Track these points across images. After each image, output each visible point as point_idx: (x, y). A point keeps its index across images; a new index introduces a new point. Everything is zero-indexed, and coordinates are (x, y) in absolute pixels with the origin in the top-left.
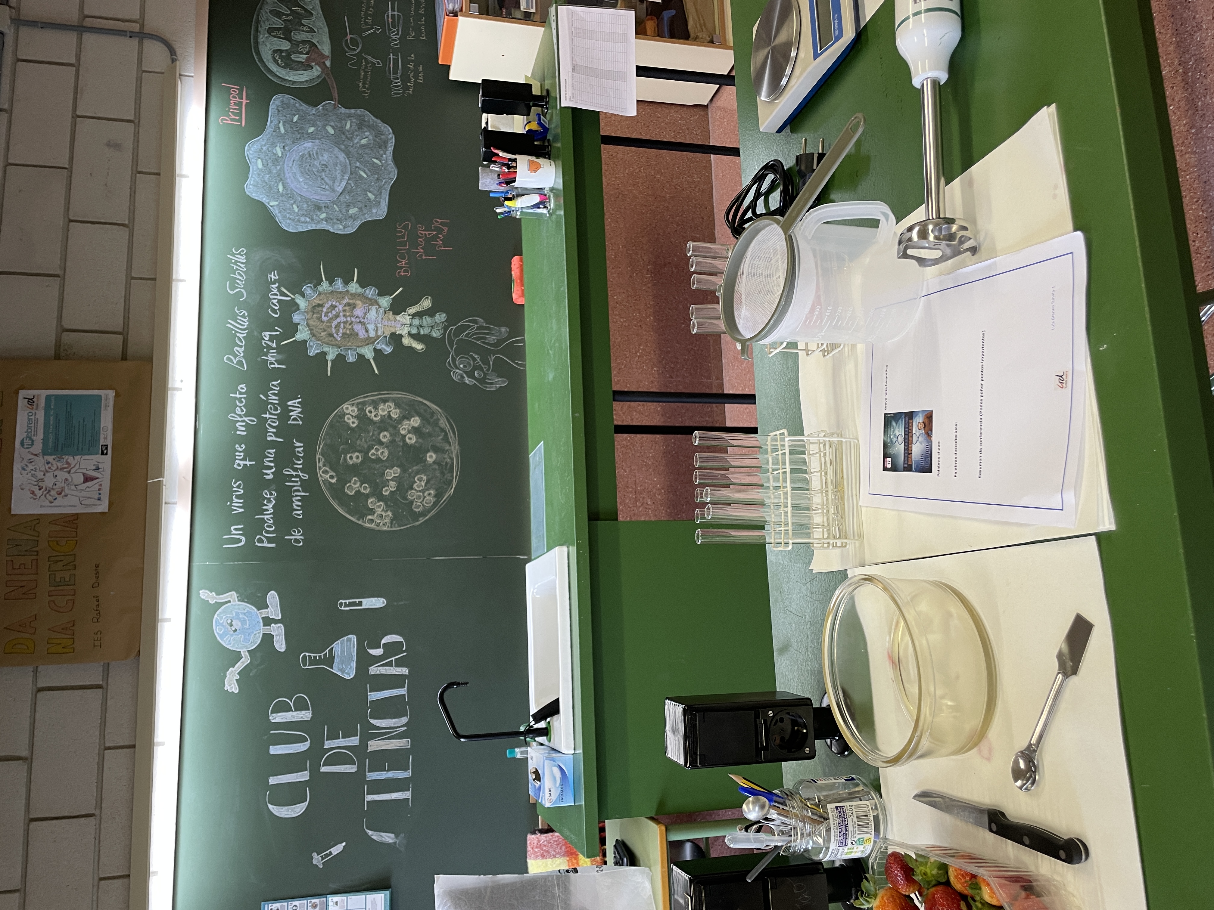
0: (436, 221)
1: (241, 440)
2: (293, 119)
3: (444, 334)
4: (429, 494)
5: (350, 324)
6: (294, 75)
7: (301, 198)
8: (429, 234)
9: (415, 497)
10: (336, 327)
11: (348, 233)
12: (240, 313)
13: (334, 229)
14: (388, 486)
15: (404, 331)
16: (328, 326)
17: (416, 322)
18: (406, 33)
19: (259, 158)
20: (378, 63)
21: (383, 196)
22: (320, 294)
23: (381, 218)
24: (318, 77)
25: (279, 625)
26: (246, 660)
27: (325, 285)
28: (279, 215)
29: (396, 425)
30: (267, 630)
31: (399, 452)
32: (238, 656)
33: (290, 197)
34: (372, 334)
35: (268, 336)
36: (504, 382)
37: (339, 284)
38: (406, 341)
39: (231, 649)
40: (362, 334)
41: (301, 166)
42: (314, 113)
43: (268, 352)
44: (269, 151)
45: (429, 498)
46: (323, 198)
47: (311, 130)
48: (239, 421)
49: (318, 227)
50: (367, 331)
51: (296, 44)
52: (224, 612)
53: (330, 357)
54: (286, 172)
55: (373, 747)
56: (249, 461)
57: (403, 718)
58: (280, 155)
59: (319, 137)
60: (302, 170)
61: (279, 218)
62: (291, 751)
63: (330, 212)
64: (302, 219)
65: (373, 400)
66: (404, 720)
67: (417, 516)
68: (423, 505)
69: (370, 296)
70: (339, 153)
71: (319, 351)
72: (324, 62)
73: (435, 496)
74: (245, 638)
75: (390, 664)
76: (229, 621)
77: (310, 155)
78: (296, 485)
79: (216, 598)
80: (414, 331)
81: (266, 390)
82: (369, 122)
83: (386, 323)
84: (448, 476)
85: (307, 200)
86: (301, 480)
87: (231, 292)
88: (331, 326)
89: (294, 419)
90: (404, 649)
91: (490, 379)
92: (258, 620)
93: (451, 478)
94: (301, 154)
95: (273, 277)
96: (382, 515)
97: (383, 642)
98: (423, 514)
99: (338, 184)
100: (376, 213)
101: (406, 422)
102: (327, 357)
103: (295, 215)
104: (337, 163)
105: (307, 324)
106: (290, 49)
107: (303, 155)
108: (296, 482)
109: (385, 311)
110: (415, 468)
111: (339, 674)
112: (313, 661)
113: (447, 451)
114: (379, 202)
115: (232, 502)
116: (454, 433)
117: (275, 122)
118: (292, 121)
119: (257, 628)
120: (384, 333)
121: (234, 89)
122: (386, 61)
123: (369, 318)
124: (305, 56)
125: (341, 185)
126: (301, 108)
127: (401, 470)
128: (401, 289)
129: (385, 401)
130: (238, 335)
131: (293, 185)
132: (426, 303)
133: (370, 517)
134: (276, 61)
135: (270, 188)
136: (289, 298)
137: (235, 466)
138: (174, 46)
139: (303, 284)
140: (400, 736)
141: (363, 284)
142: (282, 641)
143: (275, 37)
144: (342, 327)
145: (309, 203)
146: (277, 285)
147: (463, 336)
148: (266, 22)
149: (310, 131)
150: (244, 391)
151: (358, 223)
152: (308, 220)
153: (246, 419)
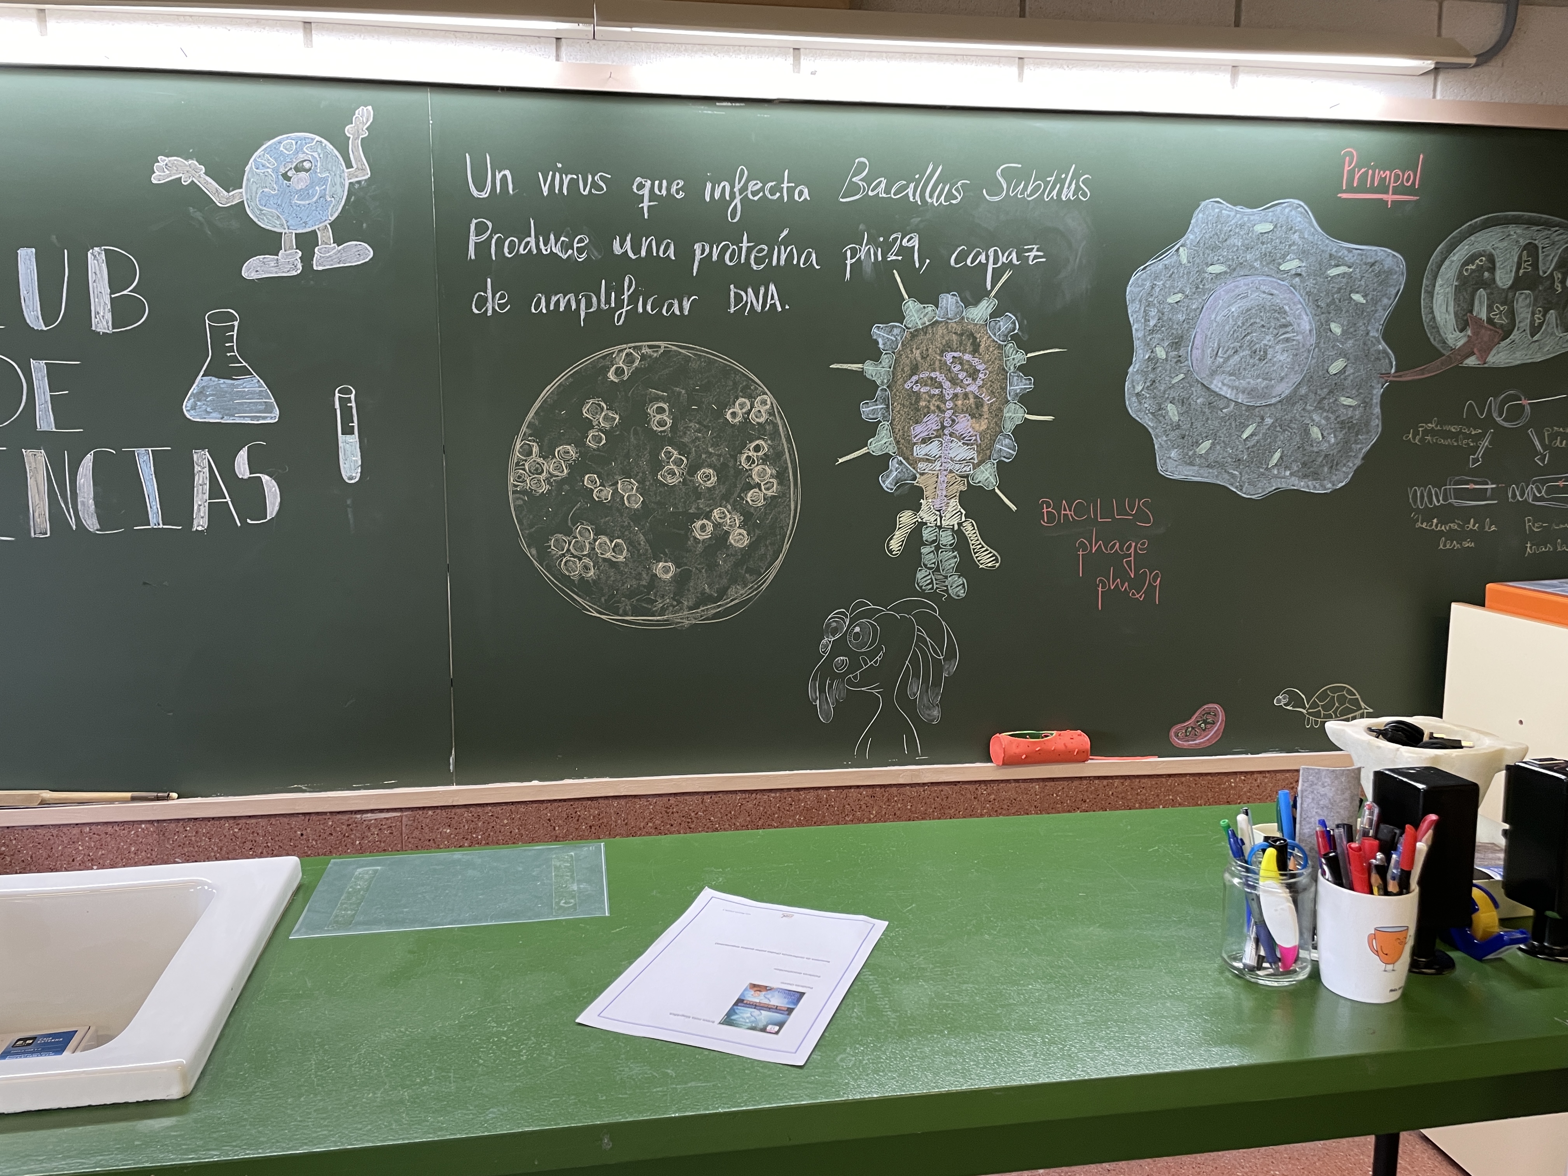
0: (1157, 575)
1: (694, 190)
2: (1357, 292)
3: (923, 594)
4: (586, 568)
5: (938, 407)
6: (1446, 295)
7: (1195, 310)
8: (1129, 563)
9: (579, 538)
10: (932, 378)
11: (1127, 403)
12: (957, 190)
13: (1133, 375)
14: (602, 485)
15: (925, 515)
16: (934, 363)
17: (947, 538)
18: (1540, 514)
19: (1275, 226)
20: (1476, 460)
21: (1205, 472)
22: (1000, 347)
23: (1159, 468)
24: (1443, 342)
25: (300, 266)
26: (221, 198)
27: (1019, 357)
28: (1160, 265)
29: (731, 501)
30: (289, 240)
31: (675, 507)
32: (230, 181)
33: (1197, 288)
34: (920, 451)
35: (910, 245)
36: (827, 716)
37: (1020, 385)
38: (906, 518)
39: (247, 168)
40: (919, 430)
41: (1262, 308)
42: (1371, 334)
43: (877, 245)
44: (1290, 246)
45: (576, 570)
46: (1197, 353)
47: (1336, 329)
48: (732, 187)
49: (1136, 343)
50: (924, 441)
51: (1507, 298)
52: (327, 155)
53: (869, 369)
54: (1249, 279)
55: (32, 459)
56: (649, 207)
57: (95, 520)
58: (1282, 268)
59: (1322, 345)
60: (1253, 311)
61: (1155, 266)
62: (23, 293)
63: (1168, 367)
64: (1153, 312)
65: (782, 453)
66: (92, 524)
67: (539, 541)
68: (564, 555)
69: (998, 446)
70: (1290, 385)
71: (881, 346)
72: (1473, 354)
73: (582, 578)
74: (270, 196)
75: (214, 491)
76: (307, 165)
77: (1285, 326)
78: (601, 301)
79: (356, 139)
80: (927, 534)
81: (799, 240)
82: (1356, 442)
83: (941, 479)
84: (626, 604)
85: (1191, 321)
86: (612, 311)
87: (999, 170)
88: (934, 370)
89: (739, 299)
90: (249, 521)
91: (831, 686)
92: (310, 223)
93: (621, 612)
94: (1286, 308)
95: (1032, 254)
96: (540, 474)
97: (265, 478)
98: (544, 555)
99: (1225, 382)
100: (1170, 458)
101: (738, 519)
102: (868, 362)
103: (1160, 297)
104: (1271, 380)
105: (937, 321)
106: (1497, 287)
107: (1285, 312)
108: (608, 301)
109: (967, 477)
110: (642, 537)
111: (194, 389)
112: (221, 336)
113: (679, 602)
114: (1191, 464)
115: (564, 171)
116: (715, 616)
117: (1350, 258)
118: (1351, 292)
119: (291, 222)
120: (922, 474)
121: (1413, 178)
122: (1481, 474)
123: (953, 444)
124: (1484, 316)
125: (1225, 388)
126: (1380, 308)
127: (637, 510)
128: (1014, 508)
129: (781, 476)
130: (912, 185)
131: (1222, 291)
132: (986, 558)
133: (535, 449)
134: (1471, 260)
135: (1214, 248)
136: (989, 288)
137: (638, 179)
138: (1493, 63)
139: (1019, 315)
140: (56, 516)
141: (1022, 432)
142: (265, 272)
143: (1520, 257)
144: (932, 392)
145: (1185, 325)
146: (1015, 261)
147: (920, 631)
148: (1547, 241)
149: (1333, 326)
150: (796, 197)
151: (1147, 421)
152: (1152, 323)
153: (737, 200)
